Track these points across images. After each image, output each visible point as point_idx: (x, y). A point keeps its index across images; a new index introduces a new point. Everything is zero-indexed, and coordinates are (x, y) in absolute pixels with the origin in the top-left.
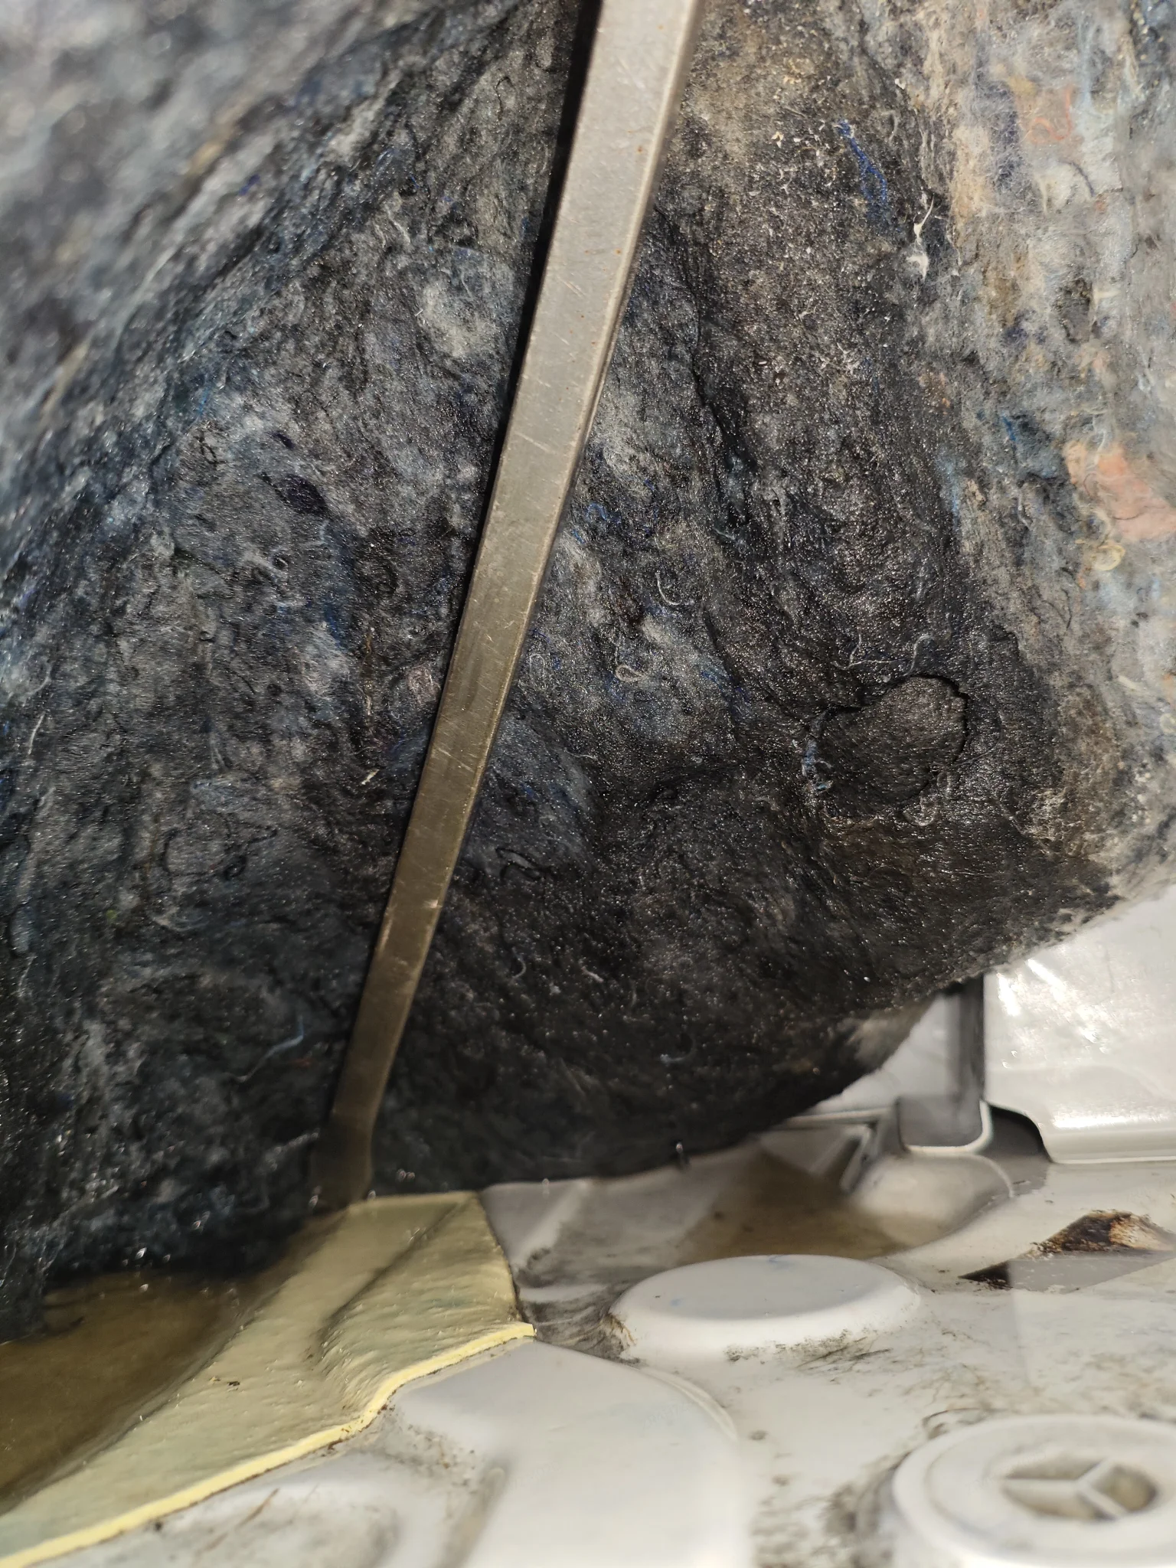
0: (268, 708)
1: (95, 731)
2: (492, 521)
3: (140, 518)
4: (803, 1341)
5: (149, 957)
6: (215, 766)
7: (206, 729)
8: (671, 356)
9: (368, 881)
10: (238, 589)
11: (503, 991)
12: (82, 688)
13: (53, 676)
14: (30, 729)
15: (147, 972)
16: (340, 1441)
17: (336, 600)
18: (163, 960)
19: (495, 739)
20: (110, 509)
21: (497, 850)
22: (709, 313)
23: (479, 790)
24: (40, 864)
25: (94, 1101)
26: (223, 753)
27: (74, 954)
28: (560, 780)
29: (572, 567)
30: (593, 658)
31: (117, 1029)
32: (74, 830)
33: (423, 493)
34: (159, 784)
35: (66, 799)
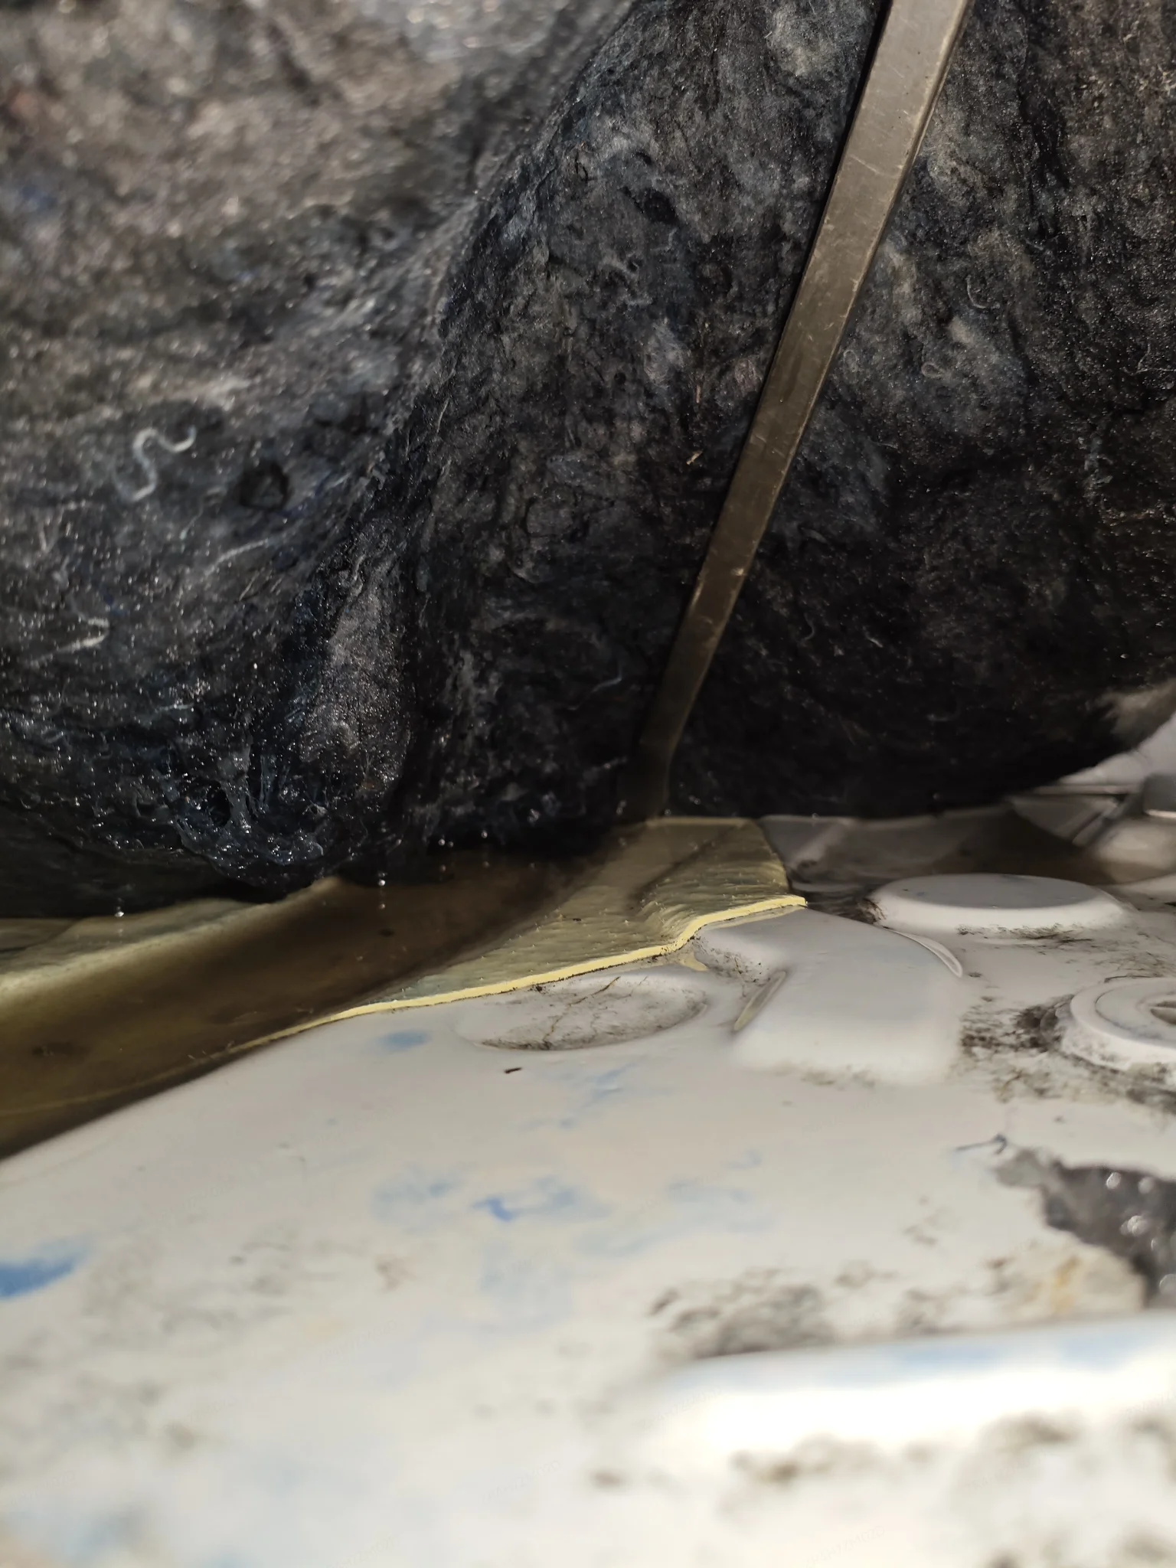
1: (483, 413)
2: (822, 233)
3: (528, 232)
7: (563, 413)
8: (999, 75)
9: (688, 548)
12: (476, 377)
13: (457, 370)
14: (439, 411)
15: (507, 615)
16: (660, 955)
18: (519, 606)
19: (807, 427)
21: (799, 527)
23: (788, 473)
25: (465, 714)
26: (575, 433)
27: (455, 595)
28: (861, 465)
29: (889, 271)
30: (902, 355)
31: (482, 659)
32: (461, 495)
33: (761, 202)
34: (525, 458)
35: (457, 469)
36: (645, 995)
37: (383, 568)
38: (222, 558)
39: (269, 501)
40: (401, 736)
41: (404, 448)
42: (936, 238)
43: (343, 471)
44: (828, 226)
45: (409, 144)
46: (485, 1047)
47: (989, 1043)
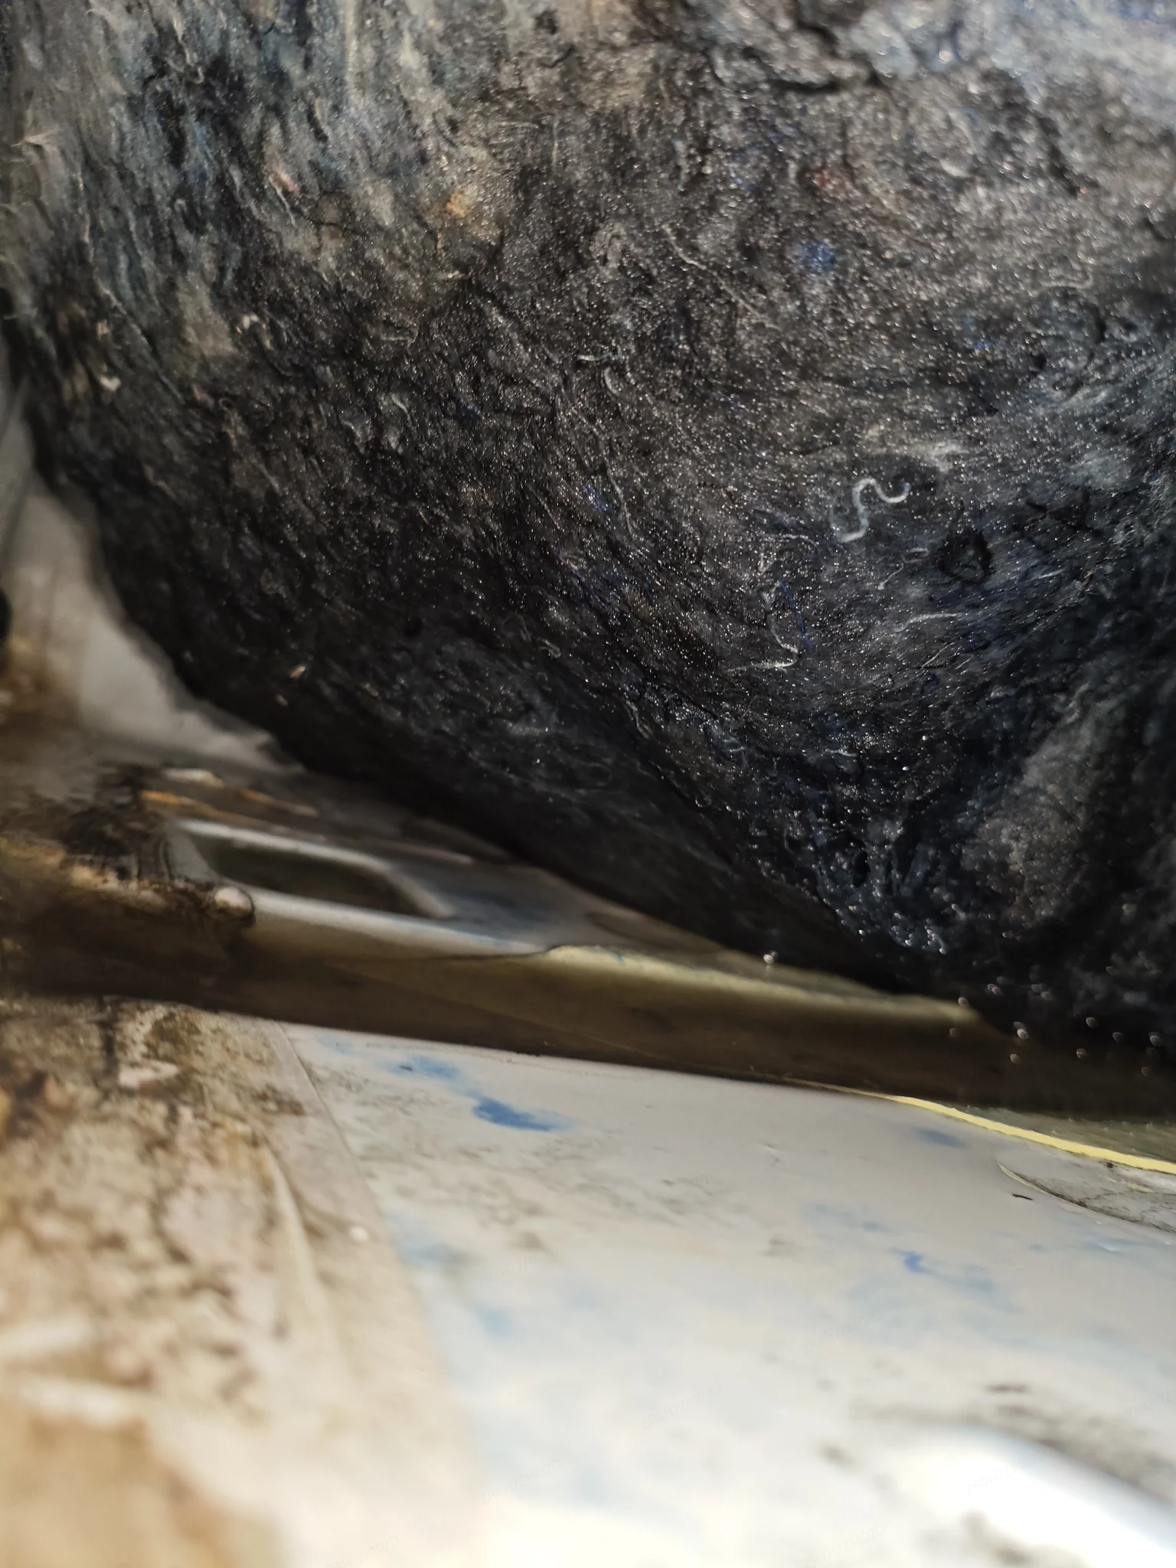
38: (912, 621)
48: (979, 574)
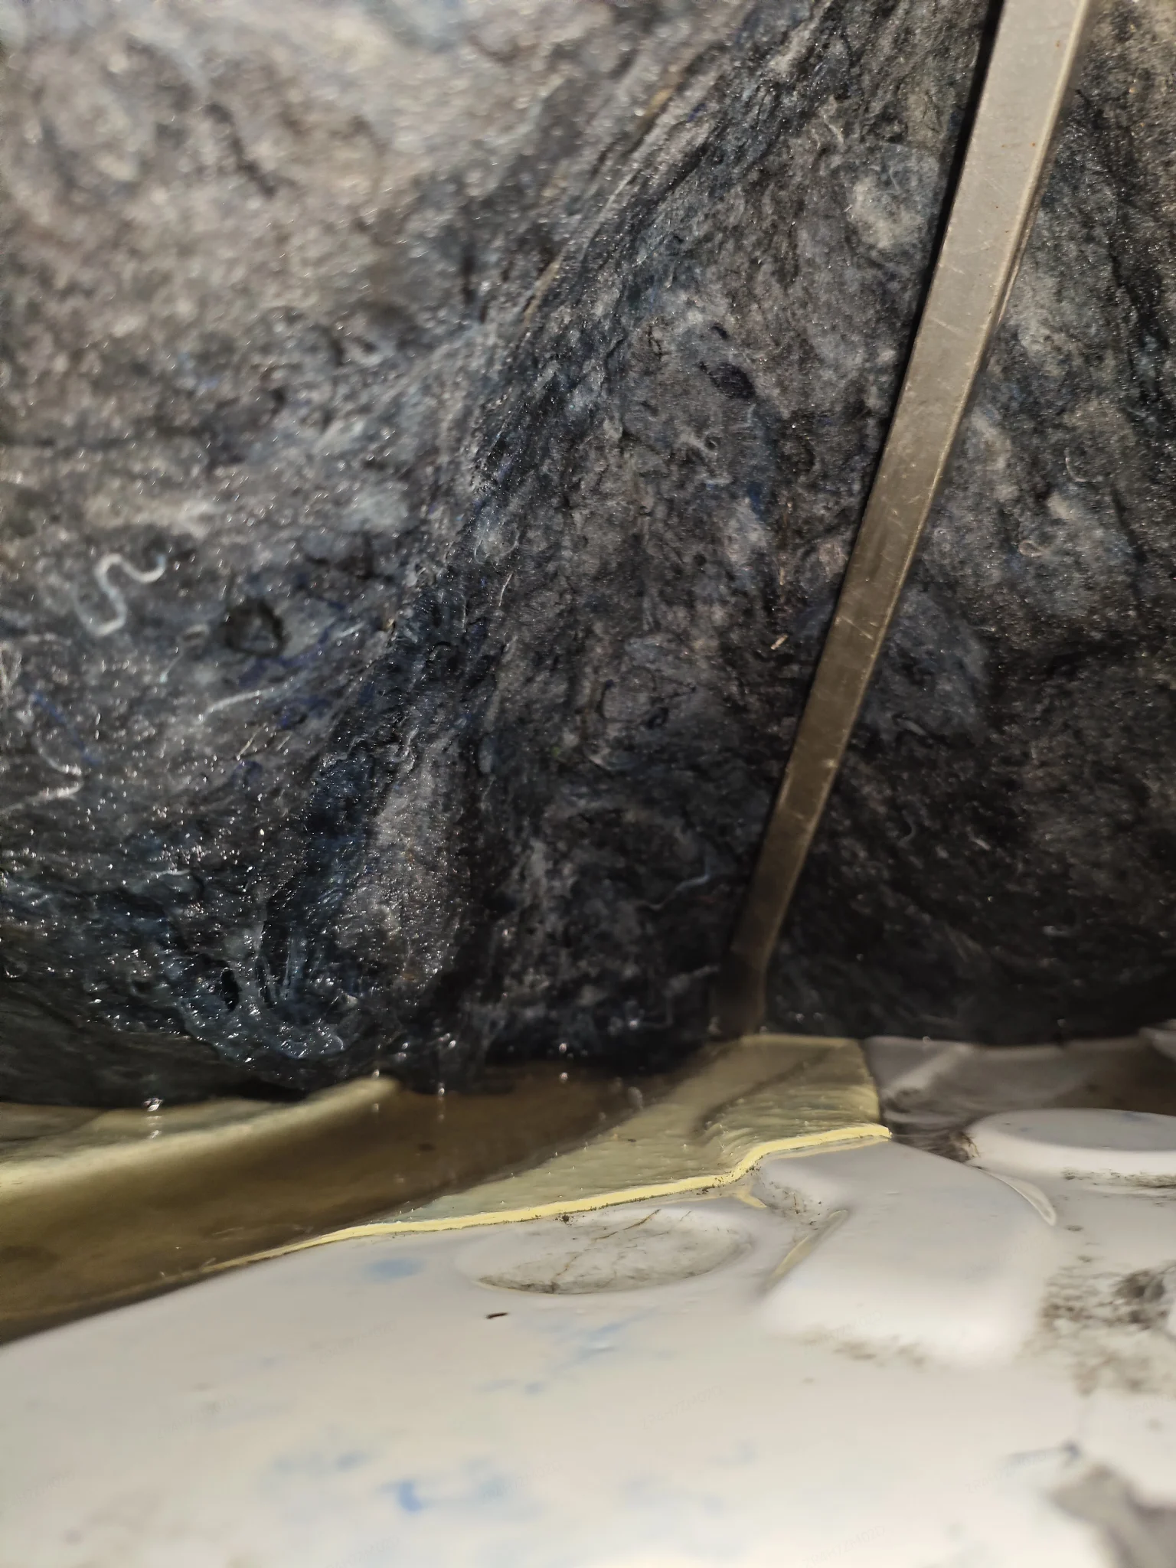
0: (694, 576)
1: (551, 590)
2: (904, 401)
3: (596, 405)
4: (1137, 1173)
5: (584, 790)
6: (646, 627)
7: (640, 594)
8: (1089, 239)
9: (774, 738)
10: (674, 468)
11: (893, 851)
12: (543, 552)
13: (521, 542)
14: (501, 585)
15: (582, 803)
16: (713, 1187)
17: (759, 478)
18: (596, 794)
19: (896, 610)
20: (572, 397)
21: (894, 717)
22: (1128, 195)
23: (879, 658)
24: (503, 700)
25: (535, 907)
26: (653, 615)
27: (525, 780)
28: (958, 652)
29: (982, 446)
30: (998, 533)
31: (555, 850)
32: (530, 674)
33: (843, 377)
34: (600, 640)
35: (526, 648)
36: (686, 1233)
37: (439, 745)
38: (211, 709)
39: (260, 646)
40: (448, 923)
41: (460, 619)
42: (1031, 409)
43: (352, 620)
44: (909, 392)
45: (378, 241)
46: (483, 1285)
47: (1077, 1315)
48: (273, 645)
